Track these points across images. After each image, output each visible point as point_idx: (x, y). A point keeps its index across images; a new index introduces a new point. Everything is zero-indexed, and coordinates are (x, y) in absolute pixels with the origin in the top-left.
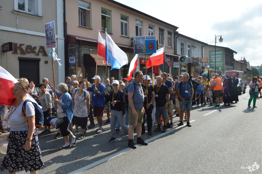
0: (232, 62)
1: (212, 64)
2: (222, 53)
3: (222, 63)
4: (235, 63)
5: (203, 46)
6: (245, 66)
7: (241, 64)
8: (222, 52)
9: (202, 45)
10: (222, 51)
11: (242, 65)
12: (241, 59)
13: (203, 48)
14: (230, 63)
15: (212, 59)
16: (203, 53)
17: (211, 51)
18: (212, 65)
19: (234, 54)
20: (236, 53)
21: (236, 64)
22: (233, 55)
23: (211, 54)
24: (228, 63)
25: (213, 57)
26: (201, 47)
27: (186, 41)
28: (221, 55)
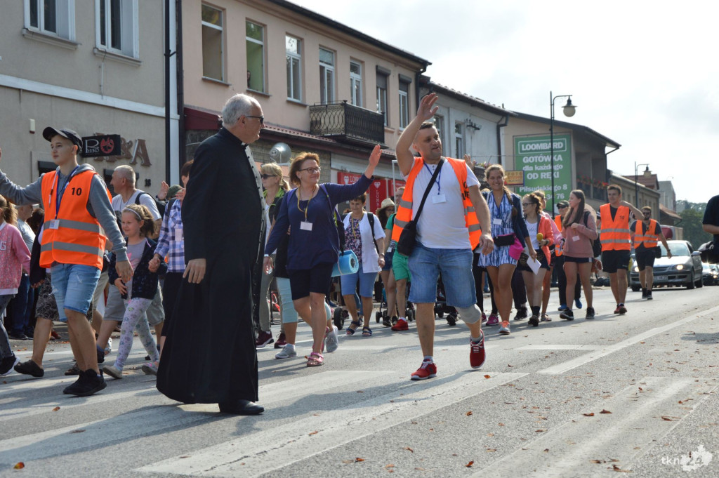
0: (600, 185)
1: (526, 189)
2: (563, 148)
3: (565, 187)
5: (503, 122)
6: (653, 201)
7: (636, 191)
8: (563, 142)
9: (498, 118)
10: (565, 139)
11: (640, 196)
12: (636, 170)
13: (502, 130)
14: (595, 189)
15: (526, 168)
16: (503, 153)
17: (522, 139)
19: (608, 149)
20: (617, 146)
22: (605, 156)
23: (521, 151)
24: (588, 187)
25: (529, 164)
26: (493, 127)
27: (449, 108)
28: (560, 156)
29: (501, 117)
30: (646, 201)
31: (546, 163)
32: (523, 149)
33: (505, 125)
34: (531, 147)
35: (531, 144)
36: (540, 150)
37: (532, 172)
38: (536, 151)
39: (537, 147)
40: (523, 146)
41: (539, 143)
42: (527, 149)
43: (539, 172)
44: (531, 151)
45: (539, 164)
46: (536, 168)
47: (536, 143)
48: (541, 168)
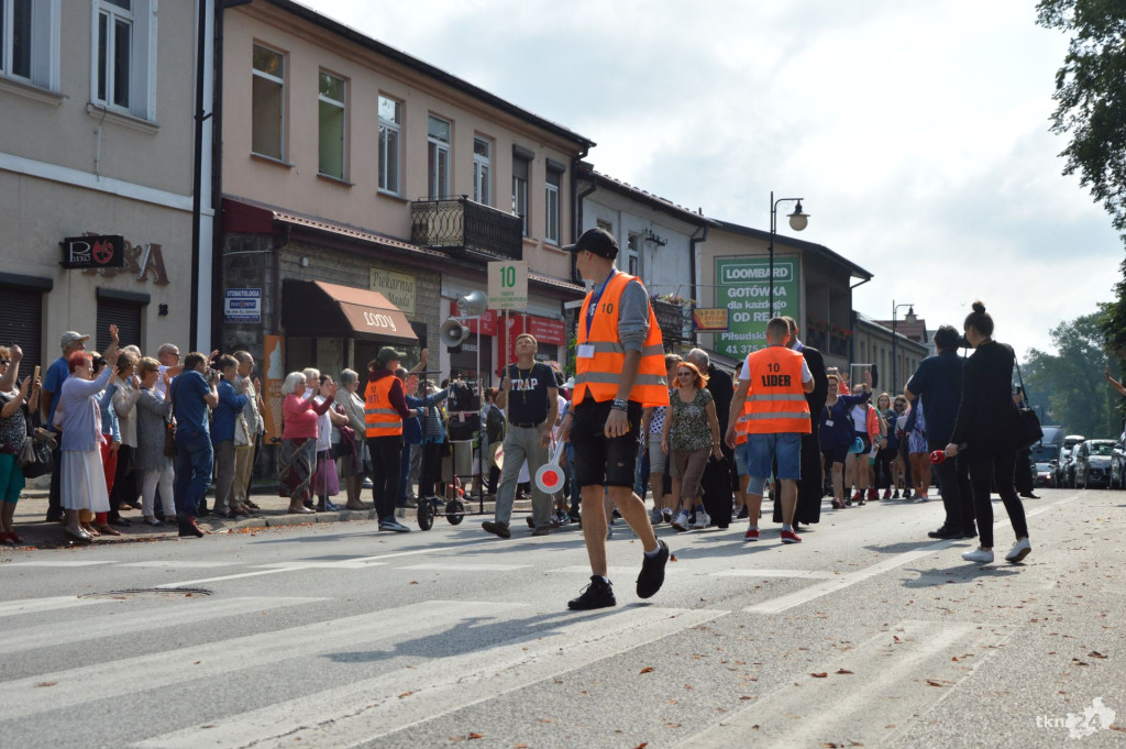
0: (842, 333)
1: (731, 336)
2: (788, 277)
4: (859, 337)
5: (700, 235)
7: (894, 344)
8: (788, 267)
9: (693, 229)
10: (792, 264)
11: (899, 352)
12: (895, 313)
13: (698, 247)
14: (833, 338)
15: (733, 305)
16: (698, 282)
17: (727, 262)
18: (732, 343)
19: (854, 280)
20: (867, 276)
21: (862, 344)
22: (849, 290)
23: (726, 280)
24: (823, 335)
25: (737, 299)
26: (684, 242)
27: (619, 212)
28: (782, 288)
29: (698, 227)
30: (908, 359)
31: (762, 299)
32: (729, 277)
33: (702, 240)
34: (740, 274)
35: (740, 269)
36: (755, 279)
37: (741, 311)
38: (747, 279)
39: (749, 273)
40: (728, 271)
41: (753, 268)
42: (734, 276)
43: (751, 312)
44: (740, 279)
45: (751, 299)
46: (747, 305)
47: (747, 268)
48: (755, 305)
